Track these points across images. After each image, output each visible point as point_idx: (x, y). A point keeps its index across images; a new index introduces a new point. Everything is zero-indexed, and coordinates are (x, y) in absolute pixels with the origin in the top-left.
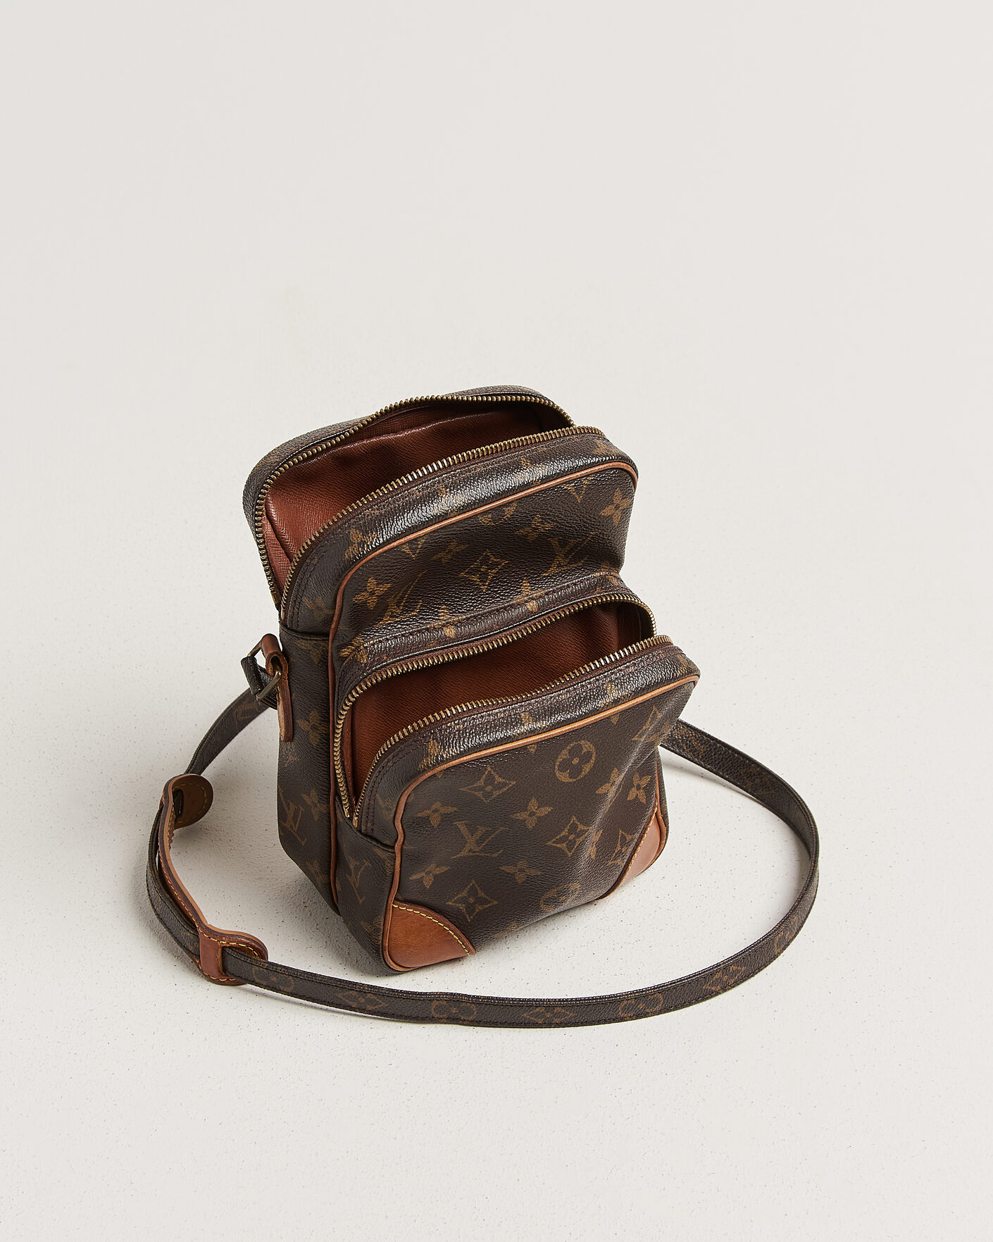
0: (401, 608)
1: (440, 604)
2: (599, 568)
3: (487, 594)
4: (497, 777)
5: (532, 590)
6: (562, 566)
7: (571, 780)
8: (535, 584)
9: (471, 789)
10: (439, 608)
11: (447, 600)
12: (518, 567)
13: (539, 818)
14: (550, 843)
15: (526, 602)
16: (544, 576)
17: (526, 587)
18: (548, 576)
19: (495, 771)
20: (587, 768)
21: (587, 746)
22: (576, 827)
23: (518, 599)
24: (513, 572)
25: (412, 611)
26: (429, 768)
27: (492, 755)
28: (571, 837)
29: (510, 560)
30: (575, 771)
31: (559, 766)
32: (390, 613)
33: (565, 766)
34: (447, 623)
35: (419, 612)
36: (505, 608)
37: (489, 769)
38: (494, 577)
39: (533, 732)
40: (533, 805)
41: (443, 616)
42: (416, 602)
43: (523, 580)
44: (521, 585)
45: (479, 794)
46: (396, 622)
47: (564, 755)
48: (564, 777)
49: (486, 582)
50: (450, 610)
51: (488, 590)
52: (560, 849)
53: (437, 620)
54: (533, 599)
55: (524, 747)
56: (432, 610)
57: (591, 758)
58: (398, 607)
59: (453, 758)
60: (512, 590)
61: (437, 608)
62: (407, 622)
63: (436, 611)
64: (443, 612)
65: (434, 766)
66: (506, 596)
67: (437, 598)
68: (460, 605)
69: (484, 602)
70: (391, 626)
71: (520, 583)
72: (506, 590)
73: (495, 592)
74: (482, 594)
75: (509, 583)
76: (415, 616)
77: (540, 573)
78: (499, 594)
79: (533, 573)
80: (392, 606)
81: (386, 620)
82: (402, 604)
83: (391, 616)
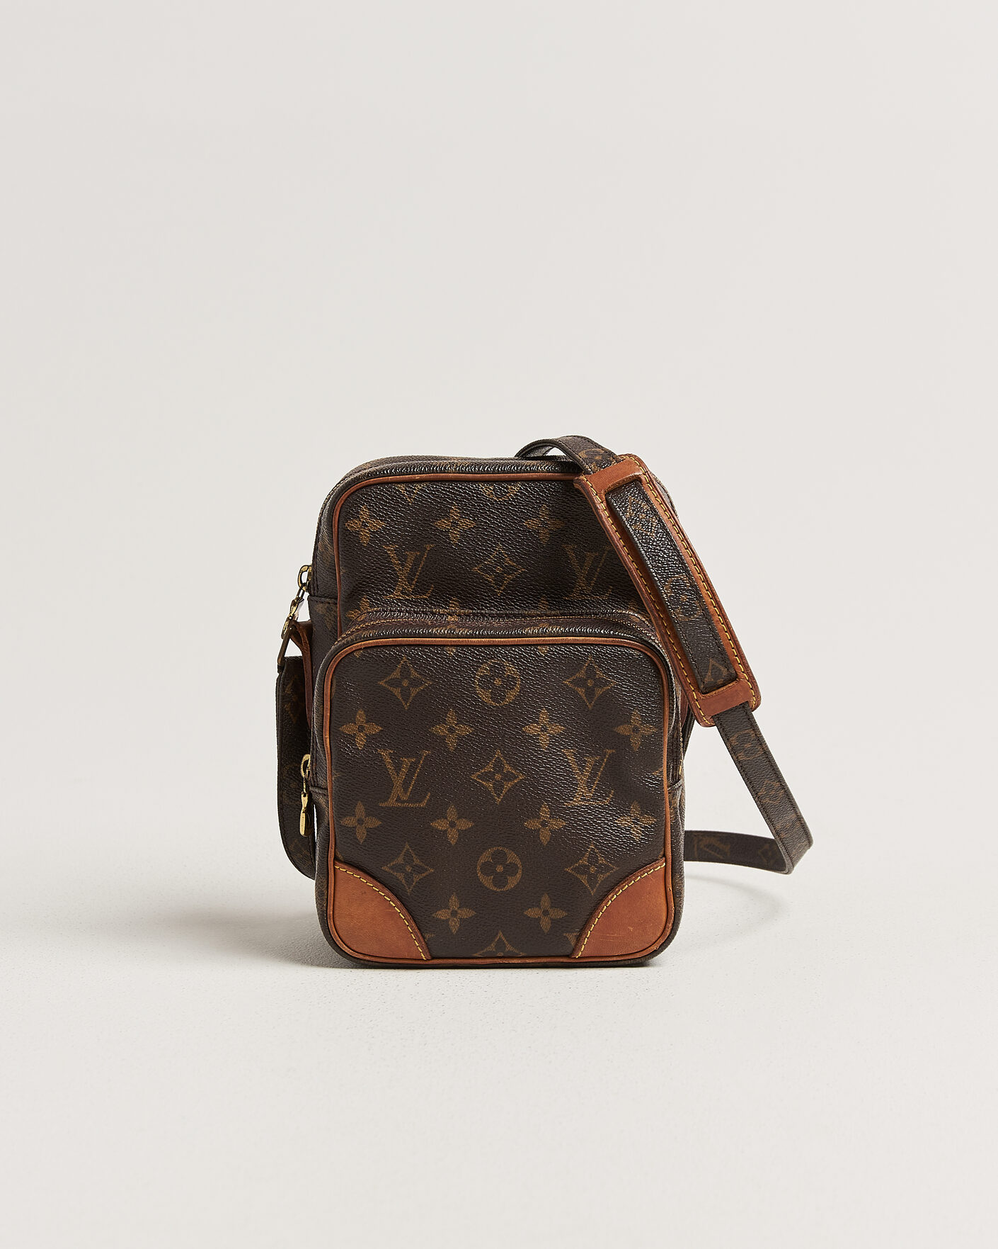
1: (452, 596)
2: (625, 606)
3: (501, 599)
4: (412, 670)
5: (549, 609)
8: (554, 605)
9: (388, 683)
11: (459, 593)
12: (536, 581)
14: (475, 777)
15: (539, 616)
16: (565, 600)
17: (543, 603)
18: (569, 601)
23: (533, 612)
24: (531, 585)
28: (498, 777)
35: (429, 597)
36: (515, 615)
37: (405, 659)
38: (510, 583)
40: (451, 718)
41: (453, 606)
42: (428, 586)
43: (541, 596)
44: (538, 601)
45: (397, 693)
46: (406, 600)
49: (501, 586)
50: (460, 603)
51: (502, 595)
53: (446, 608)
54: (546, 615)
56: (443, 600)
60: (528, 603)
61: (449, 598)
62: (416, 603)
63: (447, 601)
64: (453, 604)
65: (352, 643)
66: (521, 606)
67: (449, 588)
68: (472, 602)
69: (496, 605)
70: (401, 602)
71: (538, 598)
72: (522, 601)
73: (509, 599)
74: (496, 598)
75: (526, 595)
76: (426, 599)
77: (562, 596)
78: (514, 602)
79: (552, 592)
80: (402, 579)
81: (397, 594)
82: (414, 582)
83: (402, 593)
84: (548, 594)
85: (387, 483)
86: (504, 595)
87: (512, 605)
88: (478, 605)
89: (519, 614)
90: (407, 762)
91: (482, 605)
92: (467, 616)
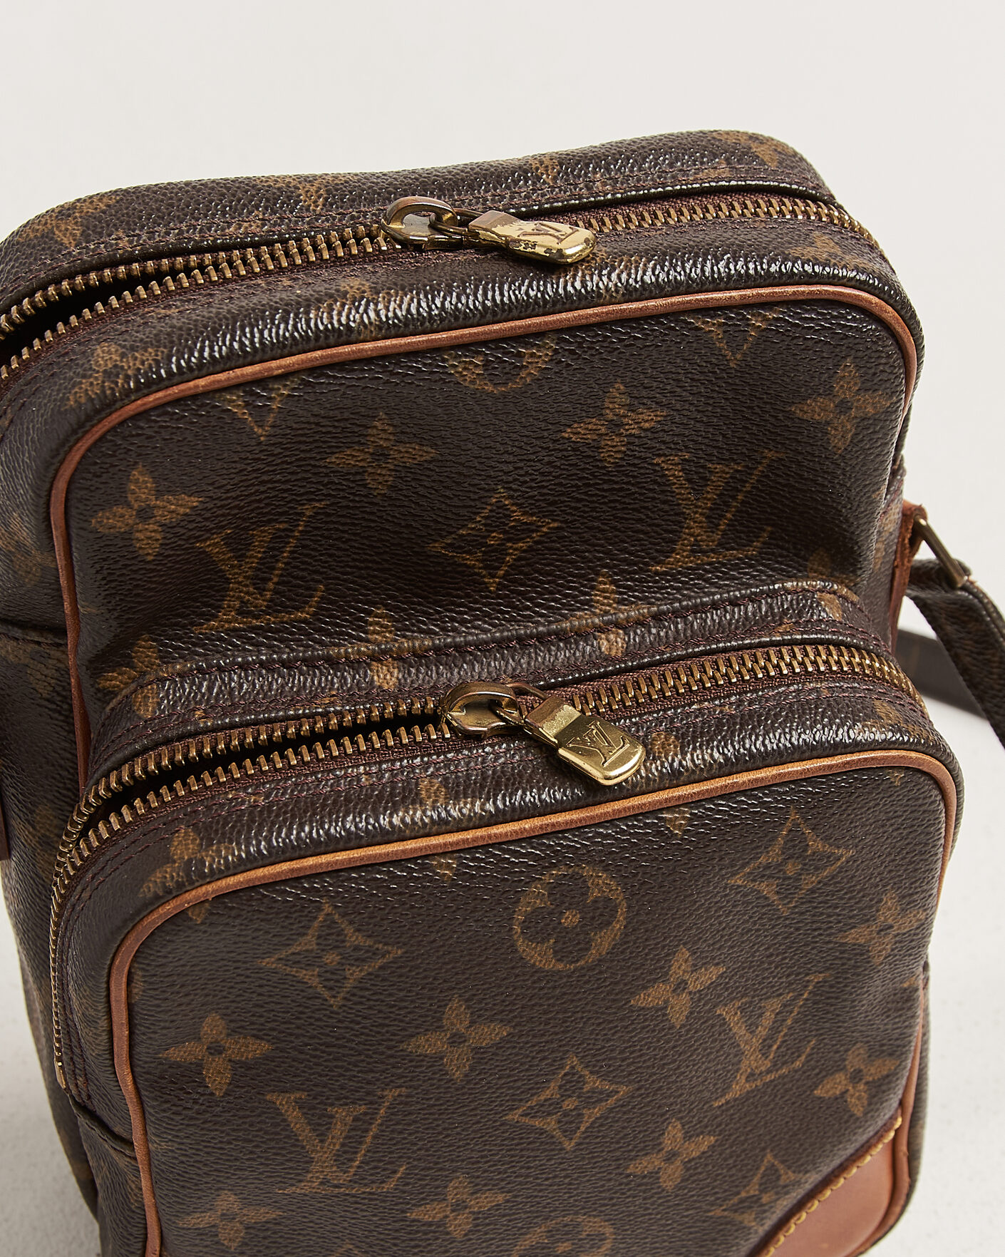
0: (268, 595)
1: (374, 604)
2: (801, 571)
3: (499, 597)
4: (349, 930)
5: (620, 602)
6: (704, 552)
7: (560, 966)
8: (630, 588)
9: (285, 961)
10: (369, 613)
11: (391, 597)
12: (586, 542)
13: (476, 1050)
14: (514, 1116)
15: (600, 629)
16: (657, 573)
17: (604, 592)
18: (666, 573)
19: (344, 915)
20: (603, 942)
21: (601, 883)
22: (581, 1080)
23: (584, 619)
24: (572, 553)
25: (297, 609)
26: (169, 894)
27: (335, 872)
28: (569, 1104)
29: (565, 522)
30: (571, 945)
31: (526, 925)
32: (237, 604)
33: (539, 926)
34: (384, 652)
35: (315, 614)
36: (540, 638)
37: (327, 908)
38: (519, 559)
39: (442, 826)
40: (456, 1015)
41: (378, 633)
42: (308, 589)
43: (598, 574)
44: (593, 588)
45: (310, 977)
46: (253, 629)
47: (535, 896)
48: (539, 956)
49: (498, 568)
50: (397, 621)
51: (500, 586)
52: (542, 1131)
53: (361, 640)
54: (618, 625)
55: (423, 859)
56: (350, 614)
57: (613, 916)
58: (261, 591)
59: (231, 870)
60: (566, 596)
61: (364, 611)
62: (281, 634)
63: (361, 619)
64: (378, 623)
65: (181, 888)
66: (549, 608)
67: (365, 587)
68: (425, 613)
69: (488, 615)
70: (239, 637)
71: (589, 580)
72: (551, 593)
73: (520, 593)
74: (487, 597)
75: (560, 577)
76: (305, 621)
77: (647, 564)
78: (530, 600)
79: (625, 560)
80: (239, 583)
81: (227, 618)
82: (271, 585)
83: (240, 612)
84: (615, 566)
85: (194, 397)
86: (505, 587)
87: (528, 608)
88: (441, 619)
89: (549, 634)
90: (343, 1116)
91: (453, 620)
92: (420, 657)
